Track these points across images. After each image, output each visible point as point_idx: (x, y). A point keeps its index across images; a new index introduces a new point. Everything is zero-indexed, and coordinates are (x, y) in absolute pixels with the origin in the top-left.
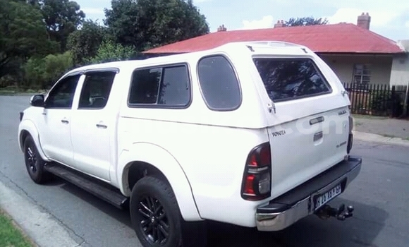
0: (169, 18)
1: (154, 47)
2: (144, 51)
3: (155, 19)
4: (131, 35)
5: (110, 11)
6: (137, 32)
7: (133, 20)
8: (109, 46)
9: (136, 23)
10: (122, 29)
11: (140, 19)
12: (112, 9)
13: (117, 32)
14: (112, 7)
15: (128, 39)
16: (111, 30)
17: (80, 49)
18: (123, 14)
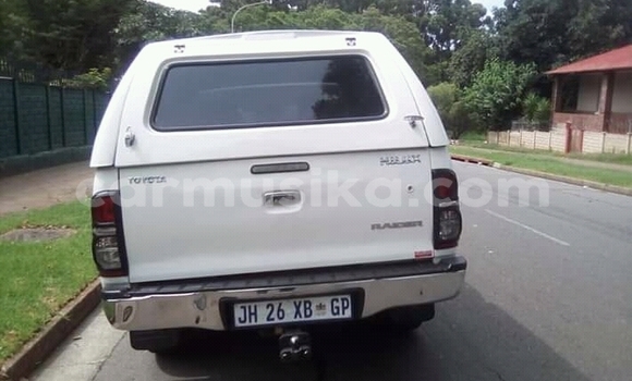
0: (601, 9)
1: (570, 62)
2: (549, 70)
3: (576, 15)
4: (532, 46)
5: (502, 10)
6: (542, 40)
7: (536, 21)
8: (496, 66)
9: (542, 25)
10: (516, 38)
11: (551, 17)
12: (504, 6)
13: (509, 43)
14: (505, 4)
15: (526, 52)
16: (500, 41)
17: (464, 74)
18: (521, 13)
